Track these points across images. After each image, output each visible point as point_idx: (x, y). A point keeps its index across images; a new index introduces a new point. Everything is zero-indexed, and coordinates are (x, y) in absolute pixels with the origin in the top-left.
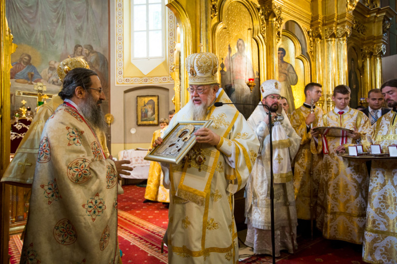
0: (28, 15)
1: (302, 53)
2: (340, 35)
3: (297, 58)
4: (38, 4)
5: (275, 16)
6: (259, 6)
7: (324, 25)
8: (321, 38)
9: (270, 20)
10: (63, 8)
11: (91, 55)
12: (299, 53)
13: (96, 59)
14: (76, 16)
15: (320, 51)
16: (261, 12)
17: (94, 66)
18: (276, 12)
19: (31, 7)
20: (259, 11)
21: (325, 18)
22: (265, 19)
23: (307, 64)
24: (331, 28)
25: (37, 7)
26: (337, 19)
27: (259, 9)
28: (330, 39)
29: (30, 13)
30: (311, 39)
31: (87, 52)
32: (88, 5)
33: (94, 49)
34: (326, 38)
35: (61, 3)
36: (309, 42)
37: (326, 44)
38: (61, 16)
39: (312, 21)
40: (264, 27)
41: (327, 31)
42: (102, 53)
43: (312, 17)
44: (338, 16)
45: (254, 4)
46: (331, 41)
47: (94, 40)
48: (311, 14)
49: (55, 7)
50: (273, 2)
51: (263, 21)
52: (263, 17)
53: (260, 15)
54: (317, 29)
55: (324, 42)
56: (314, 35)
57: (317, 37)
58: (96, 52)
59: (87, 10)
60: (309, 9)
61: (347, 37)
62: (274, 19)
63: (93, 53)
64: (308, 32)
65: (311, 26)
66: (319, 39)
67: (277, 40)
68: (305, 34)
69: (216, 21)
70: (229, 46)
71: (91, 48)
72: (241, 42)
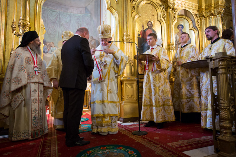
0: (66, 26)
1: (193, 27)
2: (216, 14)
3: (190, 29)
4: (70, 21)
5: (170, 8)
6: (161, 4)
7: (206, 9)
8: (204, 17)
9: (168, 10)
10: (81, 21)
11: (92, 41)
12: (191, 26)
13: (94, 43)
14: (86, 24)
15: (204, 24)
16: (162, 7)
17: (94, 46)
18: (171, 6)
19: (67, 23)
20: (161, 7)
21: (206, 6)
22: (166, 11)
23: (196, 32)
24: (210, 11)
25: (70, 22)
26: (214, 5)
27: (161, 6)
28: (210, 17)
29: (67, 25)
30: (198, 18)
31: (91, 40)
32: (91, 18)
33: (94, 38)
34: (208, 17)
35: (80, 19)
36: (197, 20)
37: (208, 20)
38: (80, 25)
39: (199, 9)
40: (165, 15)
41: (208, 13)
42: (97, 40)
43: (198, 6)
44: (214, 3)
45: (158, 4)
46: (211, 18)
47: (94, 34)
48: (198, 5)
49: (77, 21)
50: (168, 1)
51: (164, 11)
52: (163, 9)
53: (162, 8)
54: (202, 12)
55: (206, 19)
56: (200, 16)
57: (201, 17)
58: (95, 39)
59: (91, 20)
60: (197, 2)
61: (221, 14)
62: (171, 10)
63: (93, 40)
64: (196, 15)
65: (198, 11)
66: (203, 18)
67: (173, 21)
68: (194, 16)
69: (135, 14)
70: (143, 25)
71: (93, 38)
72: (150, 23)
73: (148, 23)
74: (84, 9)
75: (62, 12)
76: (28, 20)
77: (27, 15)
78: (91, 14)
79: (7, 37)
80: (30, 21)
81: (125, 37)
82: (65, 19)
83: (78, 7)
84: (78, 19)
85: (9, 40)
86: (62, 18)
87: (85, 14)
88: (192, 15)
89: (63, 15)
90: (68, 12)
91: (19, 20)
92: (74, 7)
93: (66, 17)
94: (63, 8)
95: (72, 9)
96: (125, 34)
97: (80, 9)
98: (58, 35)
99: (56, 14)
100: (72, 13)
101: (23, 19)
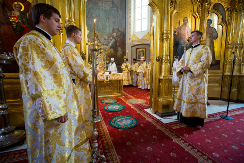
1: (222, 21)
3: (219, 24)
4: (100, 14)
5: (207, 2)
7: (239, 3)
9: (204, 4)
10: (109, 14)
11: (119, 32)
12: (220, 21)
13: (120, 34)
14: (113, 17)
15: (234, 19)
19: (98, 16)
20: (197, 1)
22: (201, 5)
23: (225, 27)
25: (100, 16)
28: (242, 11)
29: (97, 18)
30: (229, 12)
31: (117, 31)
34: (240, 11)
36: (228, 14)
37: (239, 14)
38: (108, 18)
39: (231, 2)
40: (200, 9)
41: (241, 6)
42: (123, 31)
52: (199, 3)
54: (234, 6)
56: (232, 10)
59: (117, 13)
62: (207, 4)
63: (119, 31)
64: (228, 9)
65: (231, 4)
66: (235, 12)
67: (207, 15)
68: (226, 9)
69: (173, 9)
70: (179, 21)
71: (119, 29)
72: (186, 19)
73: (184, 19)
74: (111, 2)
75: (93, 6)
76: (74, 21)
77: (72, 16)
78: (117, 7)
79: (55, 39)
80: (75, 22)
81: (165, 35)
82: (95, 13)
83: (106, 1)
84: (106, 12)
85: (57, 42)
86: (93, 12)
87: (112, 8)
88: (224, 8)
89: (94, 9)
90: (97, 6)
91: (65, 22)
92: (102, 1)
93: (97, 11)
94: (93, 3)
95: (101, 3)
96: (165, 32)
97: (108, 3)
98: (91, 28)
99: (88, 8)
100: (101, 7)
101: (69, 21)
